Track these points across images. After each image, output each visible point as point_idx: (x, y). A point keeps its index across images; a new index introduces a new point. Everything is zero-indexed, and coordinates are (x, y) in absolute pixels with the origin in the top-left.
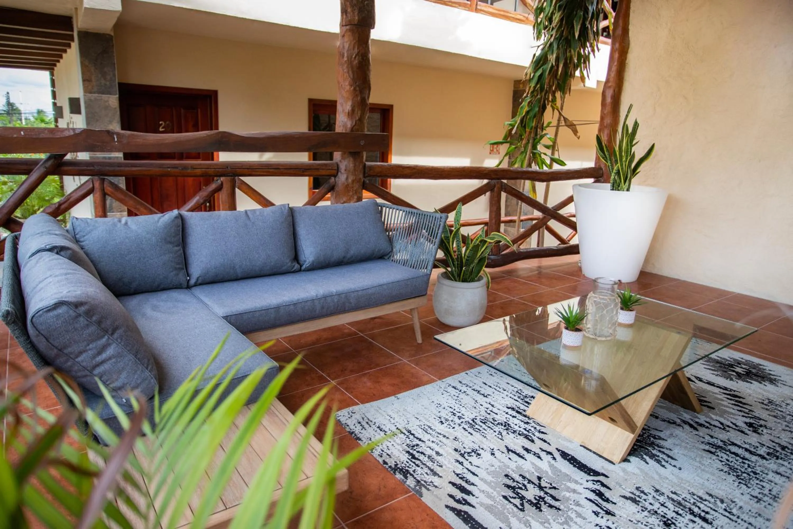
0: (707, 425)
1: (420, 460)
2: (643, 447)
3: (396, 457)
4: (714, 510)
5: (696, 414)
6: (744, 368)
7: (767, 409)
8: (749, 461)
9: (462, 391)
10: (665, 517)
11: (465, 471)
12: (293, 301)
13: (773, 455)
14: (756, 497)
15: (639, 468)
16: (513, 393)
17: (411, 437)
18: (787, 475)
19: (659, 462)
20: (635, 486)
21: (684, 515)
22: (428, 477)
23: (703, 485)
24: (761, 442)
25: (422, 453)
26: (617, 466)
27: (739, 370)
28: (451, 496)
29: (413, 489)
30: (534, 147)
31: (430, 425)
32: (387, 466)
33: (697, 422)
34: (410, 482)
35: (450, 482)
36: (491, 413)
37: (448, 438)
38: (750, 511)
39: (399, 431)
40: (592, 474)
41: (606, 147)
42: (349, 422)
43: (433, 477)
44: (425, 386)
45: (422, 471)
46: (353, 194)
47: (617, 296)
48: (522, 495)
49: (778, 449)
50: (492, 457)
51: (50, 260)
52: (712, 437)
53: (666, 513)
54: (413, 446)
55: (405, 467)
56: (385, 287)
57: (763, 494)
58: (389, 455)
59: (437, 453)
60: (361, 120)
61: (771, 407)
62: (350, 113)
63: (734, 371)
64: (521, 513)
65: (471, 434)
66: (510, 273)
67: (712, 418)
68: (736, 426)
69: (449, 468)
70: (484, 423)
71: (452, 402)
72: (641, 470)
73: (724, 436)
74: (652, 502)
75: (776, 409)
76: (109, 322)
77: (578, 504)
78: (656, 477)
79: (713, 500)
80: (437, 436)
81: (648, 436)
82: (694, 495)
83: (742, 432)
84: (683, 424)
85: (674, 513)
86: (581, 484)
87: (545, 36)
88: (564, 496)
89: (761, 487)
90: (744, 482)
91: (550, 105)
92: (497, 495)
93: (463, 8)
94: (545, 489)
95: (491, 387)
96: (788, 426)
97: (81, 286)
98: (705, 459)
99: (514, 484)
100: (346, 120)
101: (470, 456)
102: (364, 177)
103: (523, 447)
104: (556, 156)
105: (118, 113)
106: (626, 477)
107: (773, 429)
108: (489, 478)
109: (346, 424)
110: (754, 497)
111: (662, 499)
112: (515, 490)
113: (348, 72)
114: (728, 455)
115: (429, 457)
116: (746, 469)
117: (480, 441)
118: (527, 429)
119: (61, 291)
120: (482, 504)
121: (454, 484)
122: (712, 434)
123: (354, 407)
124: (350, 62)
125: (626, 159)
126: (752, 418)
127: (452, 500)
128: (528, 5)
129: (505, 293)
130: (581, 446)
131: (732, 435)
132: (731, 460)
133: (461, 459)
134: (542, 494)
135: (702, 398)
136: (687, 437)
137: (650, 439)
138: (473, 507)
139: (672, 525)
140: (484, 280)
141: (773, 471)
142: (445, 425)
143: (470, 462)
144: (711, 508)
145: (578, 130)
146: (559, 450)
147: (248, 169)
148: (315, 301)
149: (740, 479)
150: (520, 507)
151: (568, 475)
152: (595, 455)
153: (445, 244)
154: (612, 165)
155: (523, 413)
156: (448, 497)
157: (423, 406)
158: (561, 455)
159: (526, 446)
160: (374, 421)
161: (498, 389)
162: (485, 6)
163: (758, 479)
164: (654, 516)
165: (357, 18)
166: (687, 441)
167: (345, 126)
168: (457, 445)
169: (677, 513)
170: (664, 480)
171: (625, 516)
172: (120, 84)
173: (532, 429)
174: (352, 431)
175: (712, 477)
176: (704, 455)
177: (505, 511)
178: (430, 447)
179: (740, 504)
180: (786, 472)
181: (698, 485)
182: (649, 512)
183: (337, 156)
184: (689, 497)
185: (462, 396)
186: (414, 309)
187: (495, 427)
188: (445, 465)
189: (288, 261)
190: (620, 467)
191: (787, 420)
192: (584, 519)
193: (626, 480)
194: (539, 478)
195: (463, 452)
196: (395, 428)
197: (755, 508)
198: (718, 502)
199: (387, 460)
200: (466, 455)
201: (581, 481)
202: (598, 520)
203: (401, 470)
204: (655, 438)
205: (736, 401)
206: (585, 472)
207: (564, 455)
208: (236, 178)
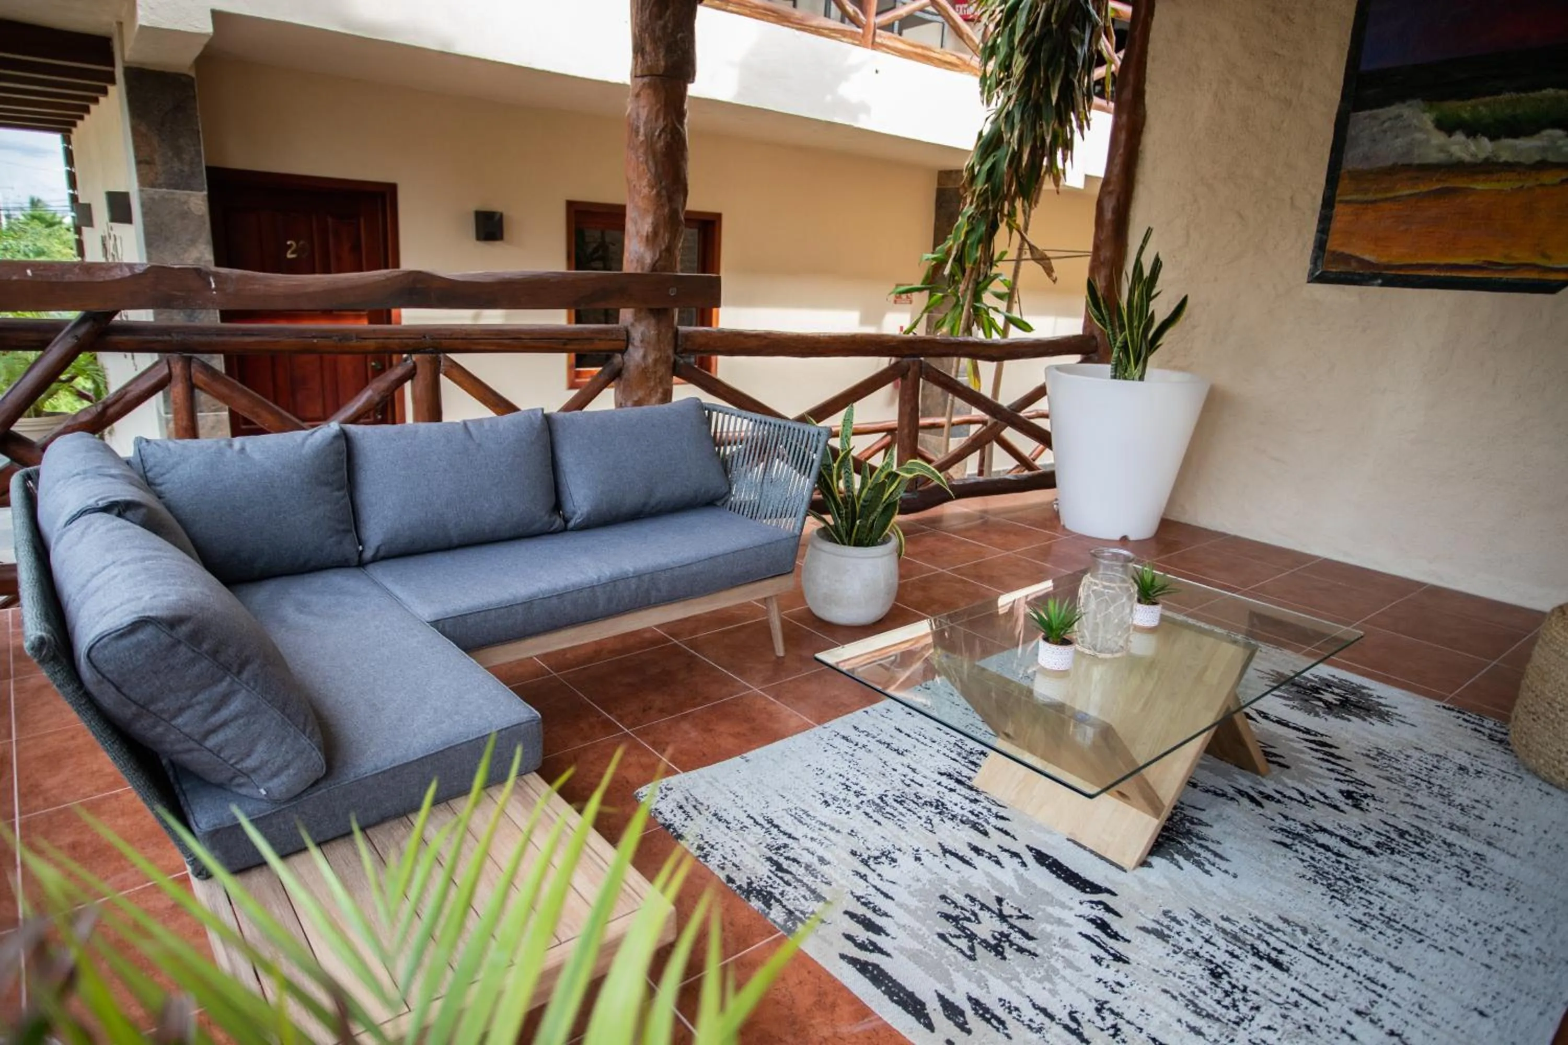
0: (1278, 796)
1: (790, 873)
2: (1173, 840)
3: (750, 869)
4: (1292, 947)
5: (1259, 777)
6: (1337, 694)
7: (1375, 766)
8: (1347, 858)
9: (860, 745)
10: (1211, 962)
11: (872, 891)
12: (556, 590)
13: (1385, 846)
14: (1360, 922)
15: (1166, 877)
16: (949, 746)
17: (774, 831)
18: (1409, 880)
19: (1199, 865)
20: (1162, 909)
21: (1242, 957)
22: (806, 904)
23: (1273, 904)
24: (1365, 824)
25: (794, 860)
26: (1130, 873)
27: (1328, 697)
28: (849, 937)
29: (782, 927)
30: (977, 297)
31: (806, 809)
32: (734, 887)
33: (1261, 793)
34: (777, 914)
35: (846, 912)
36: (912, 783)
37: (838, 831)
38: (1350, 945)
39: (752, 821)
40: (1088, 890)
41: (1104, 302)
42: (662, 806)
43: (815, 903)
44: (795, 737)
45: (796, 894)
46: (656, 386)
47: (1132, 581)
48: (972, 933)
49: (1394, 835)
50: (917, 864)
51: (108, 530)
52: (1286, 818)
53: (1214, 954)
54: (778, 848)
55: (766, 887)
56: (720, 560)
57: (1370, 915)
58: (736, 866)
59: (822, 860)
60: (669, 250)
61: (1381, 762)
62: (650, 238)
63: (1320, 699)
64: (971, 963)
65: (879, 824)
66: (935, 522)
67: (1285, 785)
68: (1326, 797)
69: (842, 886)
70: (901, 803)
71: (843, 767)
72: (1171, 881)
73: (1305, 815)
74: (1191, 936)
75: (1389, 766)
76: (231, 651)
77: (1066, 945)
78: (1196, 892)
79: (1289, 930)
80: (820, 829)
81: (1181, 820)
82: (1259, 921)
83: (1336, 807)
84: (1238, 797)
85: (1227, 955)
86: (1071, 909)
87: (999, 97)
88: (1042, 930)
89: (1366, 903)
90: (1339, 896)
91: (1004, 224)
92: (927, 933)
93: (851, 41)
94: (1009, 919)
95: (909, 736)
96: (1408, 795)
97: (174, 584)
98: (1276, 857)
99: (956, 912)
100: (642, 249)
101: (879, 863)
102: (676, 352)
103: (970, 844)
104: (1015, 314)
105: (208, 225)
106: (1146, 893)
107: (1386, 800)
108: (913, 903)
109: (656, 809)
110: (1355, 921)
111: (1206, 930)
112: (958, 923)
113: (647, 162)
114: (1313, 849)
115: (807, 867)
116: (1343, 872)
117: (895, 836)
118: (976, 812)
119: (139, 595)
120: (902, 950)
121: (852, 916)
122: (1287, 812)
123: (670, 778)
124: (649, 143)
125: (1140, 323)
126: (1352, 782)
127: (850, 944)
128: (965, 37)
129: (925, 560)
130: (1069, 840)
131: (1319, 814)
132: (1318, 857)
133: (863, 870)
134: (1005, 928)
135: (1269, 750)
136: (1246, 820)
137: (1184, 824)
138: (888, 955)
139: (1224, 976)
140: (893, 543)
141: (1386, 876)
142: (833, 807)
143: (879, 875)
144: (1287, 944)
145: (1055, 269)
146: (1031, 849)
147: (462, 339)
148: (597, 589)
149: (1334, 890)
150: (969, 953)
151: (1048, 893)
152: (1092, 856)
153: (825, 480)
154: (1114, 334)
155: (968, 782)
156: (843, 938)
157: (792, 773)
158: (1035, 857)
159: (975, 843)
160: (706, 803)
161: (921, 739)
162: (889, 38)
163: (1362, 889)
164: (1193, 961)
165: (662, 63)
166: (1246, 827)
167: (640, 260)
168: (855, 844)
169: (1232, 954)
170: (1209, 898)
171: (1146, 962)
172: (208, 169)
173: (985, 812)
174: (667, 823)
175: (1288, 889)
176: (1273, 850)
177: (943, 961)
178: (807, 849)
179: (1334, 934)
180: (1407, 876)
181: (1265, 903)
182: (1186, 954)
183: (626, 315)
184: (1250, 925)
185: (860, 753)
186: (771, 597)
187: (919, 809)
188: (836, 881)
189: (543, 513)
190: (1135, 876)
191: (1407, 784)
192: (1078, 970)
193: (1146, 898)
194: (1000, 900)
195: (865, 856)
196: (746, 815)
197: (1357, 941)
198: (1299, 933)
199: (733, 876)
200: (871, 862)
201: (1071, 904)
202: (1102, 972)
203: (759, 892)
204: (1192, 823)
205: (1326, 753)
206: (1077, 887)
207: (1041, 858)
208: (441, 355)
